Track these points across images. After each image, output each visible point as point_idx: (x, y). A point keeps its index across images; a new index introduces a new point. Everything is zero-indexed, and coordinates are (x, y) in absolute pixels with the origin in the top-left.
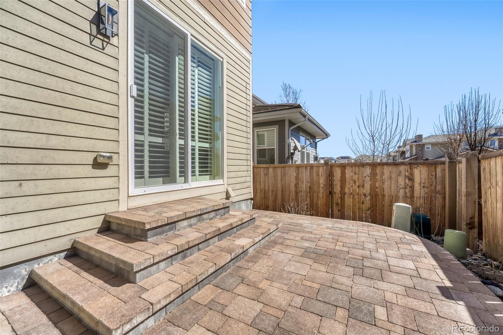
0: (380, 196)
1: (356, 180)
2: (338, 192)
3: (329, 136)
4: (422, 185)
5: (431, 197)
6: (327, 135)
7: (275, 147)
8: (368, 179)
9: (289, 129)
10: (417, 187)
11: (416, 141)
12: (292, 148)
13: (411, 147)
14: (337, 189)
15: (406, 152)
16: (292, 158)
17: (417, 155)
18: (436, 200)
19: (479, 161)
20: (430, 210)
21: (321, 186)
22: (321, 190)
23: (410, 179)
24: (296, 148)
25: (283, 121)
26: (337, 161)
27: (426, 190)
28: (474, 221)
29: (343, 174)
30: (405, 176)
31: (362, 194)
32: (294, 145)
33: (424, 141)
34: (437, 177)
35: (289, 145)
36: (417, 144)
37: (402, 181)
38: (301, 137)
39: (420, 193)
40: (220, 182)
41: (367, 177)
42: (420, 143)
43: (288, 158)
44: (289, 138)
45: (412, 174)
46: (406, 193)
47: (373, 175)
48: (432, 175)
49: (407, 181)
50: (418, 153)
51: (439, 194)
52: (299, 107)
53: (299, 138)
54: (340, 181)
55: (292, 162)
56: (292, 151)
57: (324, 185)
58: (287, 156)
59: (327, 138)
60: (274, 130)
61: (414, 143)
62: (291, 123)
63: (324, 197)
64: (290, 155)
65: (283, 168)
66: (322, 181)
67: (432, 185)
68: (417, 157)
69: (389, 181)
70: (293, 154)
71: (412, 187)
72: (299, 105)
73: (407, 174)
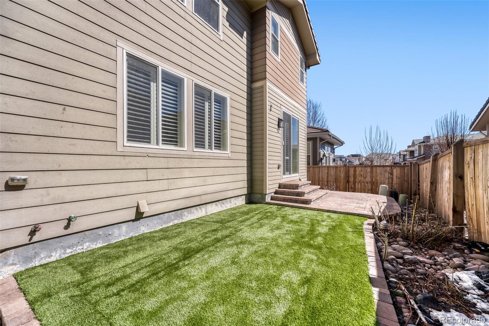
0: (375, 183)
1: (362, 175)
2: (352, 181)
3: (344, 144)
4: (398, 177)
5: (402, 183)
6: (342, 143)
7: (310, 154)
8: (369, 174)
9: (320, 143)
10: (395, 178)
11: (424, 142)
12: (322, 155)
13: (420, 147)
14: (352, 179)
15: (415, 151)
16: (322, 161)
17: (425, 154)
18: (404, 184)
19: (419, 166)
20: (401, 190)
21: (342, 178)
22: (342, 180)
23: (391, 174)
24: (324, 155)
25: (316, 138)
26: (348, 159)
27: (399, 180)
28: (416, 193)
29: (355, 171)
30: (389, 172)
31: (366, 182)
32: (323, 153)
33: (432, 142)
34: (405, 173)
35: (320, 153)
36: (425, 145)
37: (387, 175)
38: (326, 146)
39: (396, 181)
40: (297, 175)
41: (369, 173)
42: (428, 144)
43: (319, 161)
44: (319, 149)
45: (392, 172)
46: (389, 181)
47: (372, 172)
48: (403, 172)
49: (390, 175)
50: (426, 153)
51: (406, 182)
52: (328, 131)
53: (325, 148)
54: (353, 175)
55: (321, 165)
56: (321, 157)
57: (344, 177)
58: (318, 160)
59: (342, 145)
60: (310, 143)
61: (423, 144)
62: (321, 139)
63: (344, 184)
64: (320, 159)
65: (319, 168)
66: (342, 175)
67: (402, 177)
68: (425, 156)
69: (380, 175)
70: (322, 159)
71: (392, 178)
72: (328, 130)
73: (390, 171)
